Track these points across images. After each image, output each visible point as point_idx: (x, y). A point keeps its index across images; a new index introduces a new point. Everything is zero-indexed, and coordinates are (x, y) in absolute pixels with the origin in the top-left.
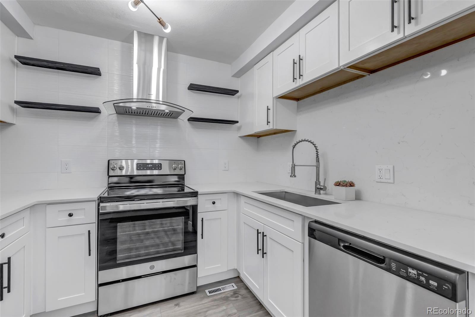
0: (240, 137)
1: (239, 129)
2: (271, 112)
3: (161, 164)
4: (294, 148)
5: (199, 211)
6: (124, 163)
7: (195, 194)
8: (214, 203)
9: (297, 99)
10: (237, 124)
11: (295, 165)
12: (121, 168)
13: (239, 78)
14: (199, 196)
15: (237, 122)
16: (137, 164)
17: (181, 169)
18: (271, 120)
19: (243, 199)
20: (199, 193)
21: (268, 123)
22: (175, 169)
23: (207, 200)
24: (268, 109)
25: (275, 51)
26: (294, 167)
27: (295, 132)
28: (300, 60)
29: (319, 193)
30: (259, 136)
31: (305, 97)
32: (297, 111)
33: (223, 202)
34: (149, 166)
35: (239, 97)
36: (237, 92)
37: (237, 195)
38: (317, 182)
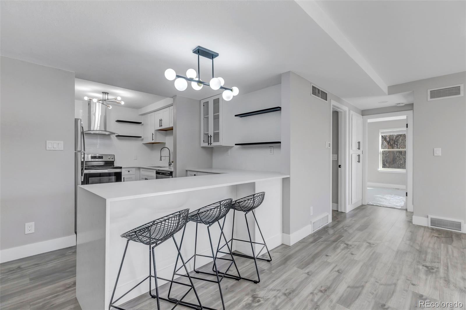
0: (144, 144)
1: (143, 140)
2: (154, 135)
4: (161, 150)
5: (122, 175)
6: (88, 156)
7: (121, 168)
8: (129, 171)
9: (166, 130)
10: (141, 138)
13: (142, 116)
15: (141, 137)
17: (113, 159)
18: (154, 138)
19: (141, 170)
20: (122, 167)
21: (153, 139)
22: (110, 159)
23: (126, 170)
24: (153, 134)
25: (156, 112)
26: (161, 157)
27: (165, 143)
28: (161, 120)
29: (170, 166)
30: (153, 143)
31: (169, 131)
32: (166, 135)
33: (133, 171)
34: (97, 157)
35: (142, 125)
36: (141, 123)
37: (139, 168)
38: (170, 162)
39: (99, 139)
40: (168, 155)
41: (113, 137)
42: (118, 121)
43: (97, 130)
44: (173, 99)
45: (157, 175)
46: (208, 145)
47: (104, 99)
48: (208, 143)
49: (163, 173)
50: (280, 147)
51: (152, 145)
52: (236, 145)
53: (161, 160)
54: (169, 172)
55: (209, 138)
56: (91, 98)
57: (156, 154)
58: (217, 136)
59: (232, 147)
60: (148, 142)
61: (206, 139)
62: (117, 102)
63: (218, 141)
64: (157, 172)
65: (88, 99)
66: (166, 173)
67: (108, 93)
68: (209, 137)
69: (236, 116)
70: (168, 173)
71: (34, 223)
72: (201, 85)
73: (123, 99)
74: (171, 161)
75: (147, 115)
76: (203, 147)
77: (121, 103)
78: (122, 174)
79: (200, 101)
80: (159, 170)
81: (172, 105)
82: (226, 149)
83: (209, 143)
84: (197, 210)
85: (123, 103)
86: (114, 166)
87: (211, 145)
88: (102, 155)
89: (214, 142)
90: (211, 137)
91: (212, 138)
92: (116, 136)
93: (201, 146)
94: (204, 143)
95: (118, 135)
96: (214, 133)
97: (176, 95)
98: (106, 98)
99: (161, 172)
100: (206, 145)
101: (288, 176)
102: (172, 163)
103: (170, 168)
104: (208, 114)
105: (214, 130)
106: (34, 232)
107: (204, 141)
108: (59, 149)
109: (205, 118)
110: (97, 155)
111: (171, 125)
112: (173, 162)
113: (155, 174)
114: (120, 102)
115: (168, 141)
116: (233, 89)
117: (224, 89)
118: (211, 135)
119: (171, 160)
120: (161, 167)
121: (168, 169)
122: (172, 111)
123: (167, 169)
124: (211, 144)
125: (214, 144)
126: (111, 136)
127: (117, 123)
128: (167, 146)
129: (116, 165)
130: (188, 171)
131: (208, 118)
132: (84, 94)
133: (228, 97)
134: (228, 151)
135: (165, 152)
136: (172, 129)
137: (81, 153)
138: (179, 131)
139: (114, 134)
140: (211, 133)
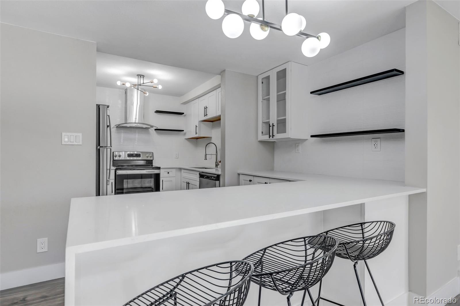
0: (186, 139)
1: (185, 134)
2: (198, 128)
3: (140, 154)
4: (206, 146)
6: (121, 154)
7: (159, 168)
8: (168, 173)
9: (212, 121)
10: (183, 132)
11: (206, 154)
12: (120, 156)
13: (185, 105)
14: (161, 169)
15: (183, 131)
16: (128, 154)
17: (151, 157)
18: (198, 132)
19: (183, 171)
21: (196, 133)
22: (148, 157)
23: (165, 171)
24: (196, 127)
25: (199, 99)
26: (206, 155)
27: (211, 138)
28: (206, 108)
29: (217, 167)
30: (197, 138)
31: (215, 121)
32: (213, 127)
33: (173, 173)
34: (134, 155)
35: (185, 116)
36: (183, 113)
37: (180, 169)
38: (216, 162)
39: (137, 134)
40: (215, 153)
41: (152, 131)
42: (157, 112)
43: (135, 123)
44: (220, 76)
45: (200, 178)
46: (269, 138)
47: (139, 84)
48: (269, 135)
49: (208, 176)
50: (403, 137)
51: (196, 140)
52: (312, 136)
53: (206, 159)
54: (216, 176)
55: (271, 128)
56: (124, 83)
57: (200, 152)
58: (282, 124)
59: (305, 140)
60: (191, 137)
61: (265, 130)
62: (154, 86)
63: (285, 131)
64: (201, 175)
65: (121, 84)
66: (212, 177)
67: (143, 76)
68: (270, 126)
69: (311, 93)
70: (214, 177)
71: (47, 238)
72: (266, 28)
73: (160, 82)
74: (218, 161)
75: (190, 103)
76: (262, 142)
77: (158, 88)
78: (161, 176)
79: (257, 77)
80: (203, 172)
81: (219, 87)
82: (296, 143)
83: (271, 134)
84: (261, 250)
85: (160, 87)
86: (152, 166)
87: (273, 138)
88: (139, 153)
89: (277, 133)
90: (273, 126)
91: (275, 128)
92: (155, 130)
93: (258, 140)
94: (262, 135)
95: (157, 128)
96: (278, 120)
97: (225, 70)
98: (142, 82)
99: (205, 176)
100: (266, 138)
101: (424, 190)
102: (220, 164)
103: (217, 170)
104: (268, 94)
105: (278, 116)
106: (47, 251)
107: (262, 133)
108: (76, 144)
109: (264, 100)
110: (136, 153)
111: (219, 113)
112: (220, 162)
113: (198, 178)
114: (157, 86)
115: (215, 134)
116: (320, 36)
117: (305, 37)
118: (273, 124)
119: (219, 159)
120: (206, 168)
121: (215, 171)
122: (220, 93)
123: (213, 171)
124: (273, 136)
125: (278, 136)
126: (149, 129)
127: (156, 114)
128: (213, 141)
129: (155, 164)
130: (240, 175)
131: (269, 101)
132: (116, 78)
133: (313, 50)
134: (298, 146)
135: (211, 149)
136: (220, 120)
137: (107, 149)
138: (228, 122)
139: (152, 127)
140: (273, 119)
